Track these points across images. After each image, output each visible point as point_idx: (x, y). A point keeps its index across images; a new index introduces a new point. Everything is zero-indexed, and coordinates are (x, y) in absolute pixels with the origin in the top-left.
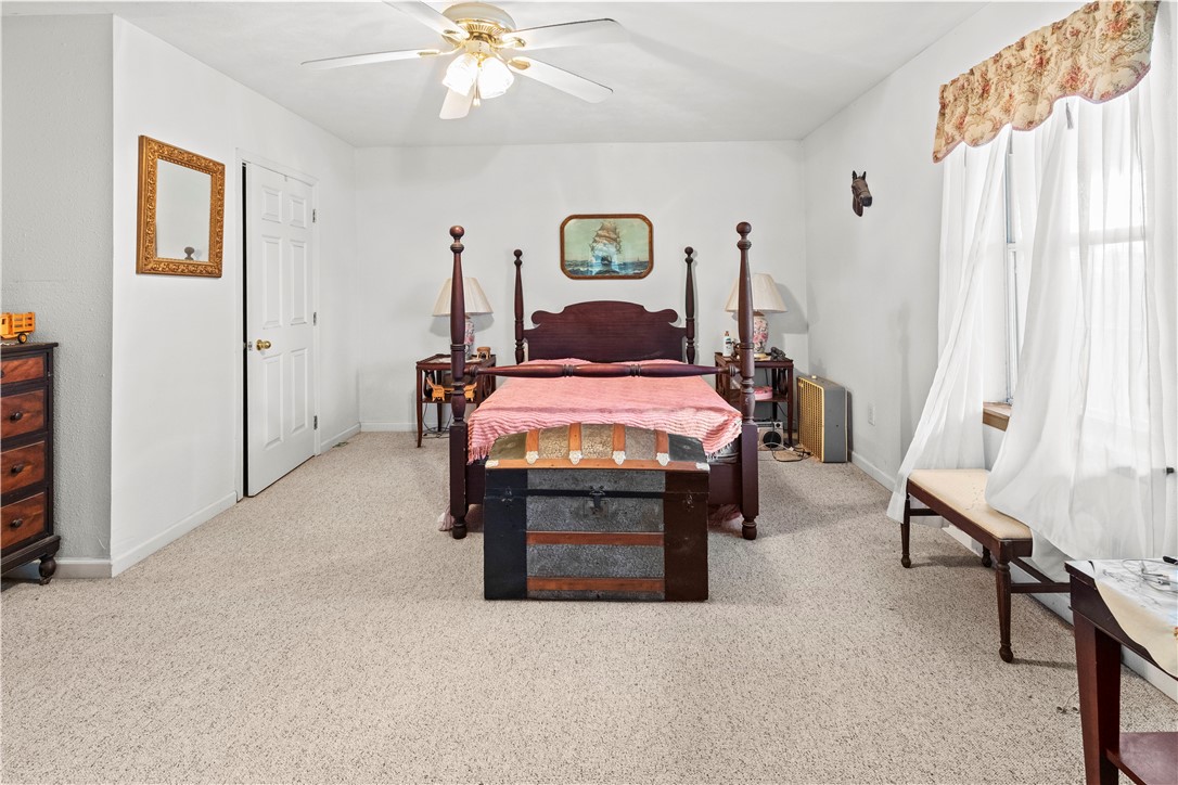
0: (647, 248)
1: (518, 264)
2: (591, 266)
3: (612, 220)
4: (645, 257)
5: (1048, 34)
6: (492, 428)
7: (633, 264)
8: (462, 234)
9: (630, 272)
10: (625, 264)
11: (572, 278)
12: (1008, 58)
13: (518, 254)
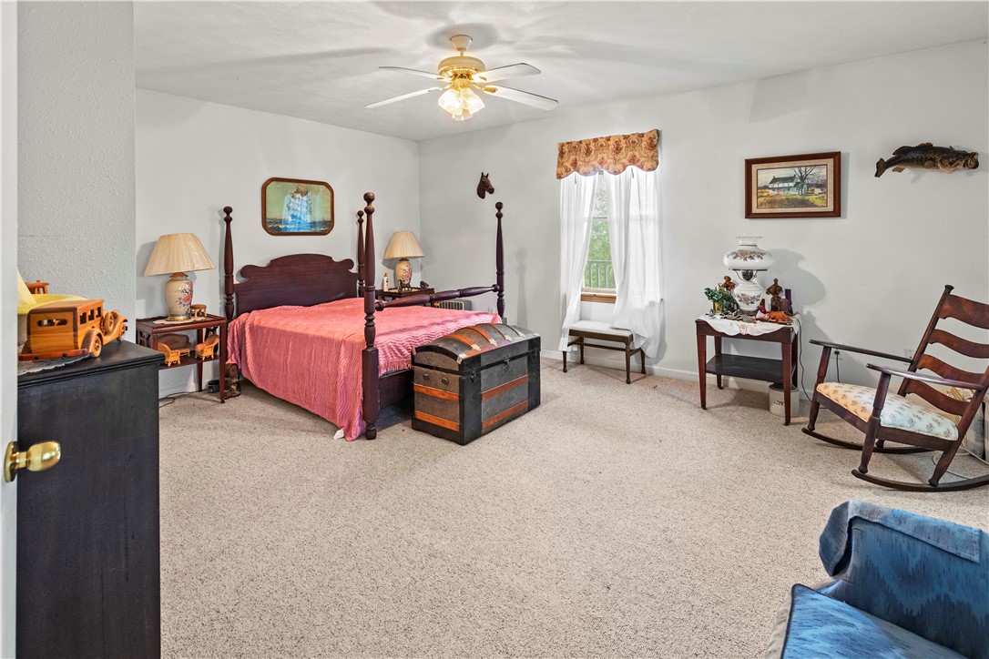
0: (329, 210)
1: (228, 220)
2: (287, 224)
3: (304, 185)
4: (328, 218)
5: (622, 138)
6: (389, 347)
7: (319, 222)
8: (373, 200)
9: (318, 229)
10: (314, 223)
11: (273, 234)
12: (602, 142)
13: (228, 210)
